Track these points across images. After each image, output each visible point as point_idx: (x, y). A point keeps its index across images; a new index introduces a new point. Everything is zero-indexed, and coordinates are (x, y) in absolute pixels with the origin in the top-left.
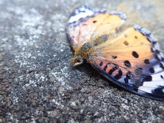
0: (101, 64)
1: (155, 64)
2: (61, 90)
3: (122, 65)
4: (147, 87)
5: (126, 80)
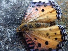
0: (27, 39)
2: (6, 39)
3: (37, 45)
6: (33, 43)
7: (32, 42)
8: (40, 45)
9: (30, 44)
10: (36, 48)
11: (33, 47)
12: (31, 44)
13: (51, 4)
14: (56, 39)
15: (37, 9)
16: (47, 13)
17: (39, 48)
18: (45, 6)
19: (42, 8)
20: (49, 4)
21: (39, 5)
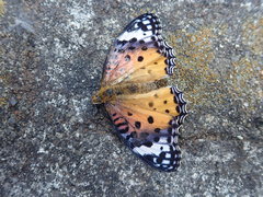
0: (114, 115)
1: (164, 135)
3: (133, 124)
4: (143, 150)
5: (128, 137)
6: (126, 123)
7: (123, 121)
8: (138, 124)
9: (120, 125)
10: (131, 130)
11: (127, 129)
12: (123, 124)
13: (156, 45)
14: (167, 111)
15: (129, 57)
16: (149, 64)
17: (137, 130)
18: (145, 49)
19: (139, 53)
20: (152, 45)
21: (132, 48)
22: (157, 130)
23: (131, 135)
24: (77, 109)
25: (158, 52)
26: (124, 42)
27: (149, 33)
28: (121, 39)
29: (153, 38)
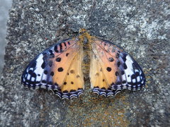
1: (48, 78)
4: (40, 61)
5: (51, 51)
6: (61, 51)
8: (59, 60)
10: (56, 54)
11: (57, 51)
12: (61, 49)
13: (119, 83)
14: (65, 83)
15: (112, 61)
16: (104, 75)
17: (55, 59)
18: (117, 74)
19: (114, 69)
20: (119, 80)
21: (119, 64)
22: (52, 74)
23: (52, 54)
24: (78, 17)
25: (113, 84)
26: (125, 59)
27: (129, 80)
28: (128, 58)
29: (125, 82)
